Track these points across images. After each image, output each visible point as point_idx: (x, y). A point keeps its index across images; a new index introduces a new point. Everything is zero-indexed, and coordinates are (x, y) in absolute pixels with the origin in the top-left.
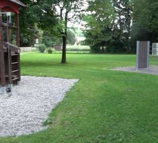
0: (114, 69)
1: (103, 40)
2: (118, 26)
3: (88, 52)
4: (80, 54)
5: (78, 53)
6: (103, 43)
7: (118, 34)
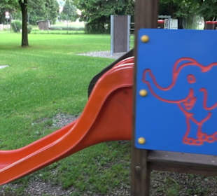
0: (84, 55)
1: (102, 15)
3: (83, 32)
5: (67, 34)
7: (123, 6)
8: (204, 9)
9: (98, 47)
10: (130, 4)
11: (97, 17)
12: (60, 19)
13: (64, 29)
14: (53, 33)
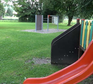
0: (24, 31)
1: (26, 14)
2: (35, 6)
3: (17, 21)
4: (12, 22)
5: (11, 22)
6: (26, 16)
7: (35, 11)
8: (69, 13)
9: (28, 28)
10: (37, 10)
11: (24, 15)
12: (6, 15)
13: (8, 20)
14: (5, 22)
